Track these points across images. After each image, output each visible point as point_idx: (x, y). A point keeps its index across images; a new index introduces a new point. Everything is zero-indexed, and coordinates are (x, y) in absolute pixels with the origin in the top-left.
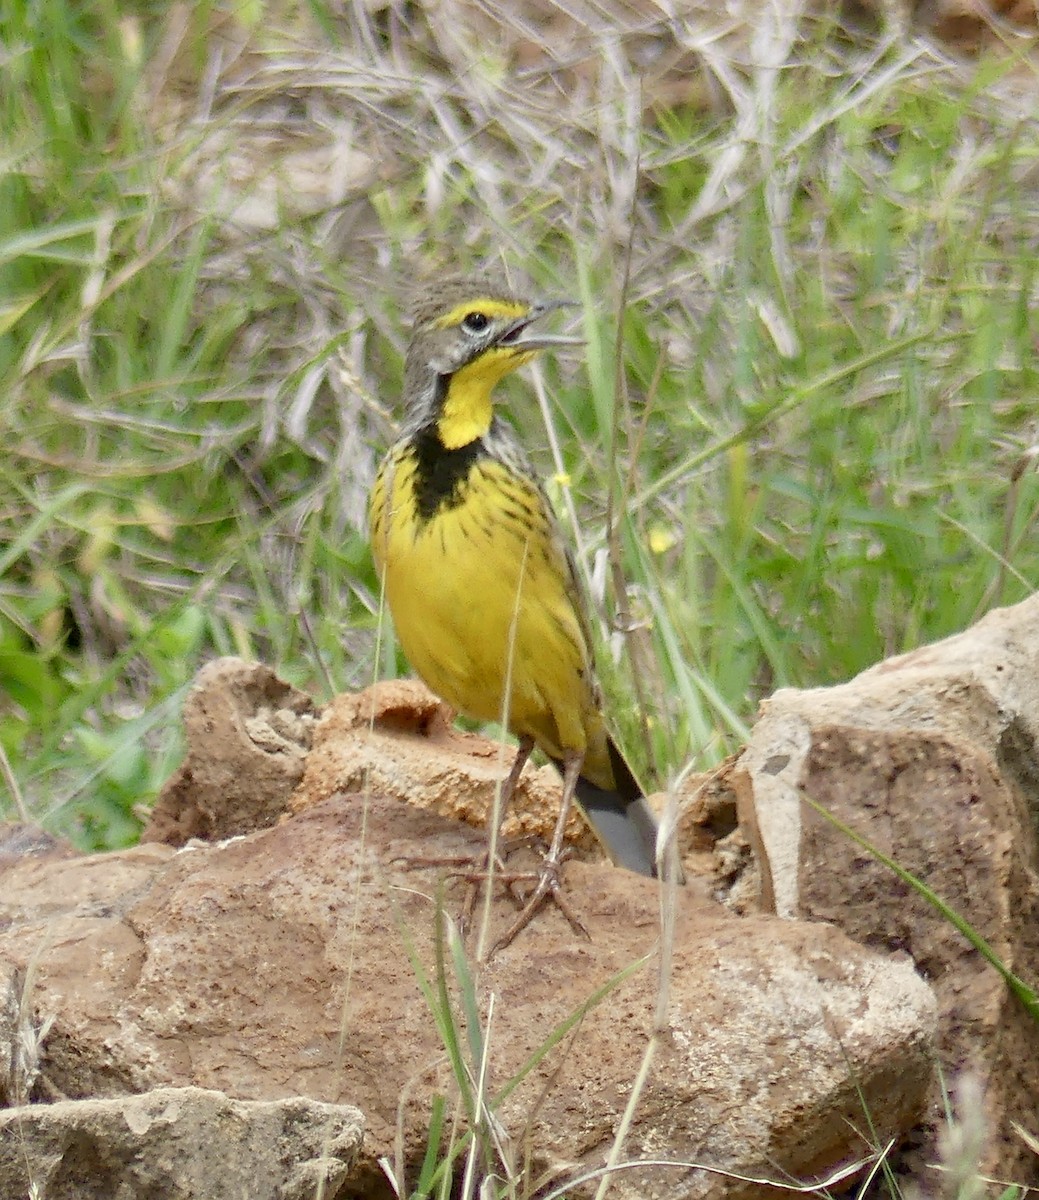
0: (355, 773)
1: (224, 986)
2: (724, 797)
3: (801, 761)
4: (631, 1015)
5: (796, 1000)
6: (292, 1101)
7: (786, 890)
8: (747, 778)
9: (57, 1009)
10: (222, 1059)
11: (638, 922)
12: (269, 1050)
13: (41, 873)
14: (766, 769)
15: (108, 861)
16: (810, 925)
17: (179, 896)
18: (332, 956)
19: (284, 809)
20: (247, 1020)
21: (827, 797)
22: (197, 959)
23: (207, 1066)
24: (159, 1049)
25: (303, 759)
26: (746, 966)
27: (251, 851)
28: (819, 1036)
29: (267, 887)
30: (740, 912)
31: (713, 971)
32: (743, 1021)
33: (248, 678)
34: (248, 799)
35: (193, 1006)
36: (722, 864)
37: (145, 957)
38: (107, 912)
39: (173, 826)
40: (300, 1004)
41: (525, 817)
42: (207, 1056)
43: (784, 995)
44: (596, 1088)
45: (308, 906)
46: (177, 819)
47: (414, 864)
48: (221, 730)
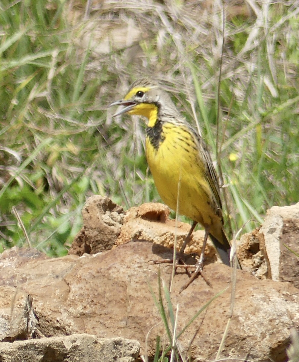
0: (137, 233)
1: (95, 301)
2: (256, 241)
3: (280, 230)
4: (225, 311)
5: (278, 307)
6: (117, 339)
7: (275, 271)
8: (263, 235)
9: (42, 308)
10: (94, 325)
11: (228, 281)
12: (109, 322)
13: (36, 264)
14: (269, 232)
15: (58, 260)
16: (283, 283)
17: (80, 272)
18: (130, 292)
19: (114, 244)
20: (102, 312)
21: (288, 241)
22: (87, 292)
23: (89, 327)
24: (74, 321)
25: (120, 228)
26: (262, 296)
27: (104, 257)
28: (286, 319)
29: (109, 269)
30: (260, 278)
31: (252, 297)
32: (261, 314)
33: (103, 202)
34: (103, 241)
35: (85, 307)
36: (254, 263)
37: (69, 291)
38: (57, 277)
39: (78, 249)
40: (119, 307)
41: (192, 247)
42: (90, 323)
43: (274, 305)
44: (214, 335)
45: (122, 275)
46: (80, 247)
47: (155, 263)
48: (94, 218)
